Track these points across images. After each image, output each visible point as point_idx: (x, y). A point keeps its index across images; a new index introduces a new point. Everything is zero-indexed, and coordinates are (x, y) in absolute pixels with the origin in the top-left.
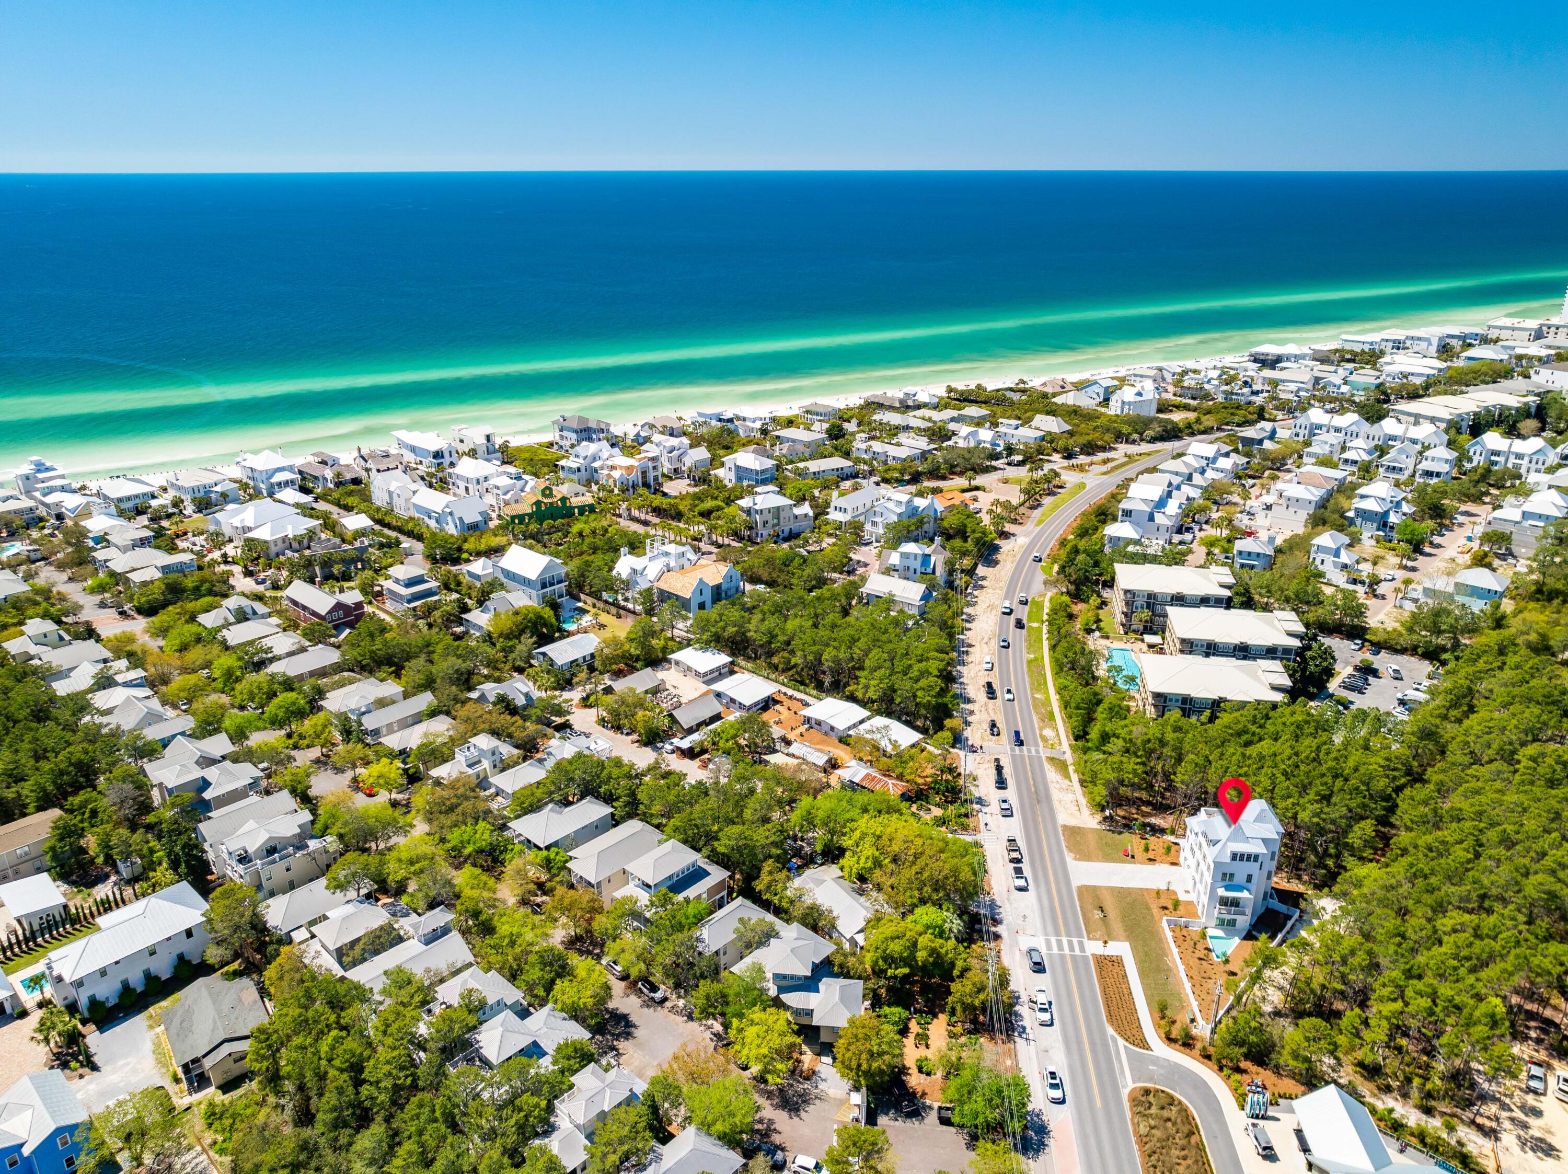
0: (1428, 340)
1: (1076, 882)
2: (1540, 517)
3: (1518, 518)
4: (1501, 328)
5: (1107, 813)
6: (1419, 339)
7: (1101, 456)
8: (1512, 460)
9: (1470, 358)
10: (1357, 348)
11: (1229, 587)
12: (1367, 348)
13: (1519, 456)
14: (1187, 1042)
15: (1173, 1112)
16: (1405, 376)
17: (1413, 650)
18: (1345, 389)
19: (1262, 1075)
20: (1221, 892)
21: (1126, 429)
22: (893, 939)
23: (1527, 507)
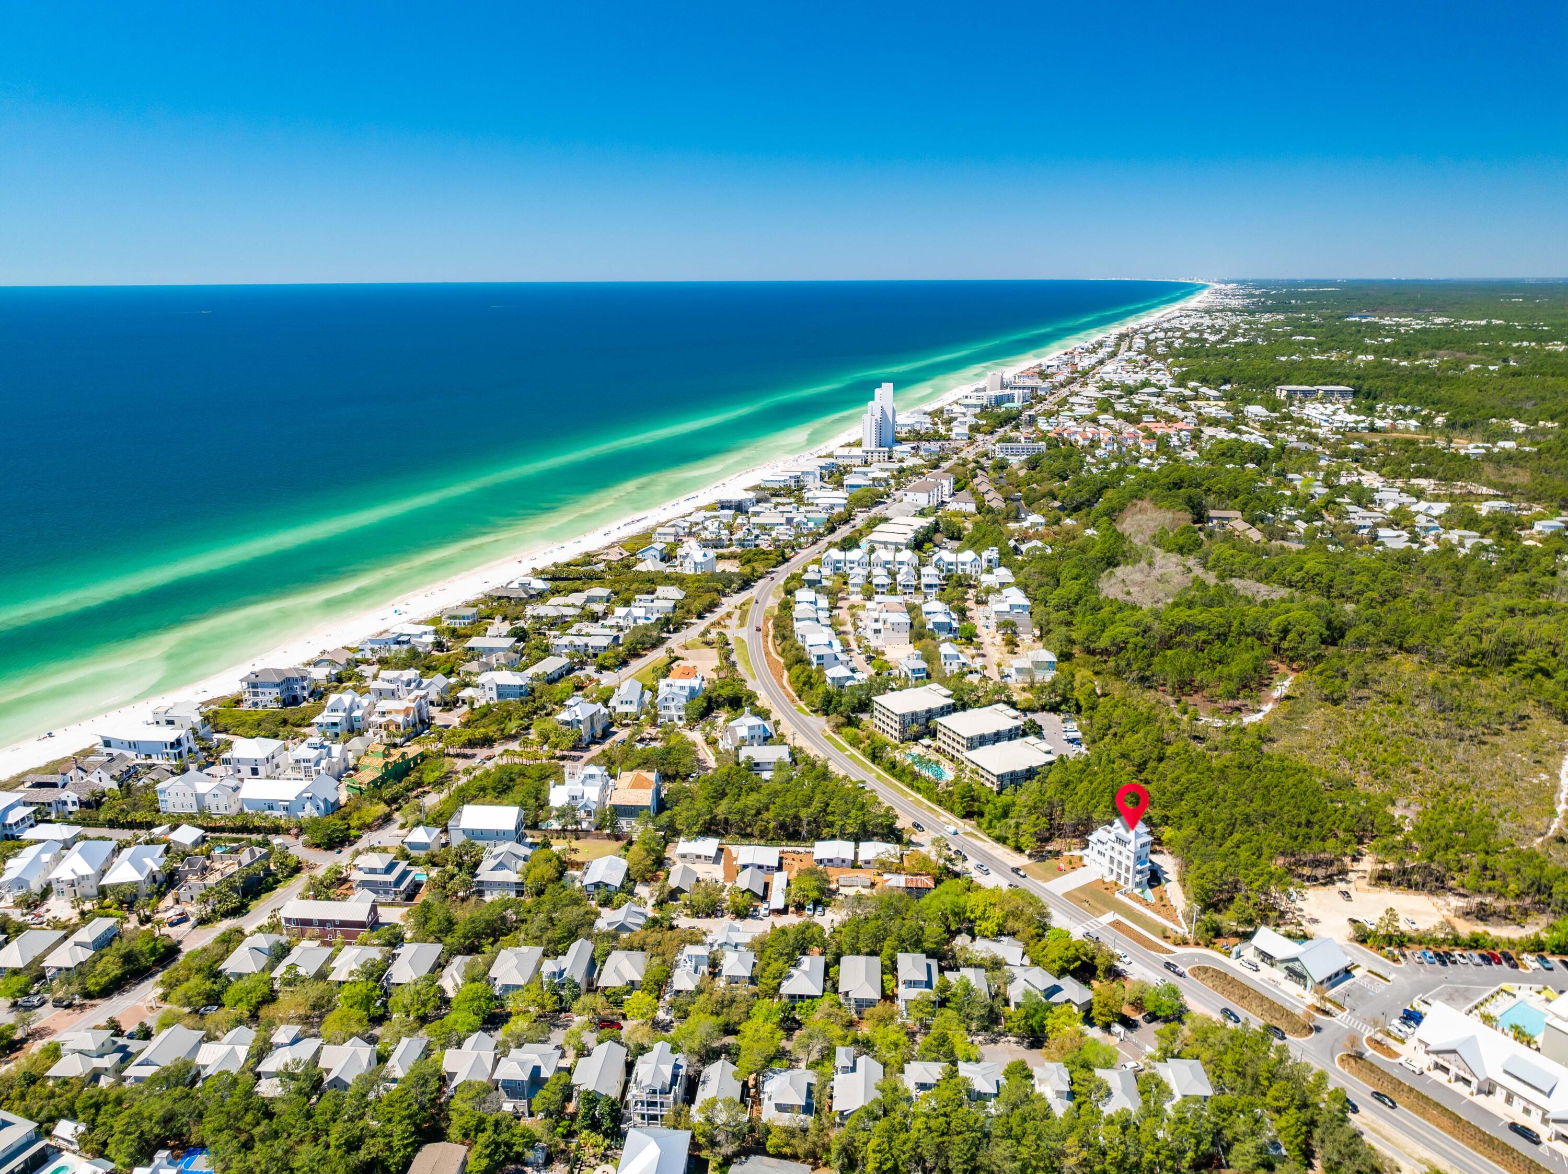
0: (813, 473)
1: (1059, 894)
2: (1019, 606)
3: (1008, 609)
4: (844, 457)
5: (1027, 852)
6: (807, 473)
7: (720, 612)
8: (960, 567)
9: (851, 486)
10: (776, 486)
11: (948, 697)
12: (782, 484)
13: (964, 564)
14: (1185, 943)
15: (1210, 973)
16: (832, 507)
17: (1043, 708)
18: (811, 525)
19: (1221, 942)
20: (1139, 867)
21: (720, 586)
22: (1067, 949)
23: (1011, 601)
